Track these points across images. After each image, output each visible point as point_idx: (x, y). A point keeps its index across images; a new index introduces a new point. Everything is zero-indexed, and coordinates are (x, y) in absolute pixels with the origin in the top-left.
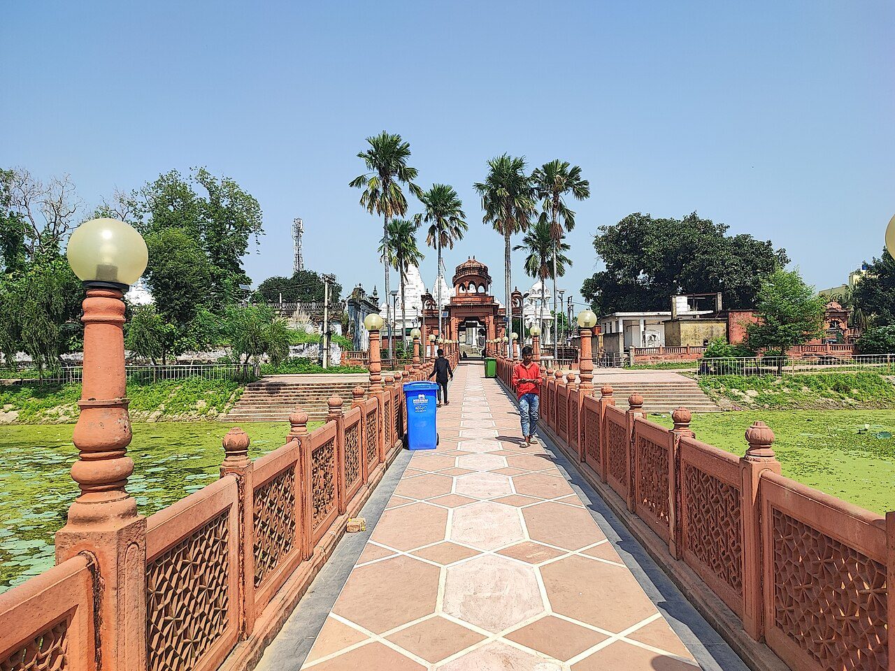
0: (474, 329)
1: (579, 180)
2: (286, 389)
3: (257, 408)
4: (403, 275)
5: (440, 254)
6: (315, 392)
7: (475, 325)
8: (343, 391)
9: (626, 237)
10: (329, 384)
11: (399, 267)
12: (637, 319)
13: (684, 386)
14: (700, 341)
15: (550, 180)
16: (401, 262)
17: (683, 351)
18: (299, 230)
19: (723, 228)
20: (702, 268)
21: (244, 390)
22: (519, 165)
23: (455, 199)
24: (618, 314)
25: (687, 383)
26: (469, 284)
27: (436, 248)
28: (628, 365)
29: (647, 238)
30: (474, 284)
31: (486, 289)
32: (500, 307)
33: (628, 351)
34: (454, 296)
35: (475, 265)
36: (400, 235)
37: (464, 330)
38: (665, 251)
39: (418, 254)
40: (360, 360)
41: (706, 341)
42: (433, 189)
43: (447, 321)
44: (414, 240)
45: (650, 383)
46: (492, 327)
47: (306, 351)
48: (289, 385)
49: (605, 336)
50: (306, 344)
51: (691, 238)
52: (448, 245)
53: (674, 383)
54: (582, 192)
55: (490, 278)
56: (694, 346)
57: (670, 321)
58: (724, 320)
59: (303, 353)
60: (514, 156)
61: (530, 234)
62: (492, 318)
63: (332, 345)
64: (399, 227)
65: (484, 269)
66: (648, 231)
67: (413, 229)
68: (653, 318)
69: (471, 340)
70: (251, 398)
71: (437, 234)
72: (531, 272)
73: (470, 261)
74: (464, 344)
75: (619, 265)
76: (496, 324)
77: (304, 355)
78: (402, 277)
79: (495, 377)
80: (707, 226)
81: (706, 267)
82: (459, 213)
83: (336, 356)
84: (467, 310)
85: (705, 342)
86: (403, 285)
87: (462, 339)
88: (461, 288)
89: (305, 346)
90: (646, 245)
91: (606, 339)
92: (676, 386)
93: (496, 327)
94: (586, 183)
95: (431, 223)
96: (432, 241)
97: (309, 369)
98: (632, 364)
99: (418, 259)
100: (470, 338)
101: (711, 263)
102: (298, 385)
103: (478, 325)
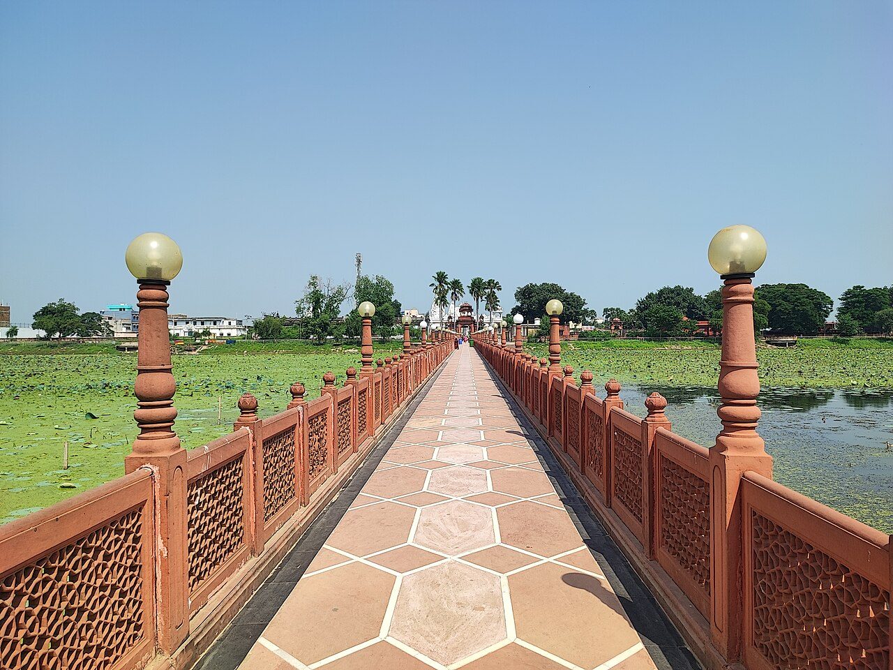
18: (359, 261)
95: (452, 291)
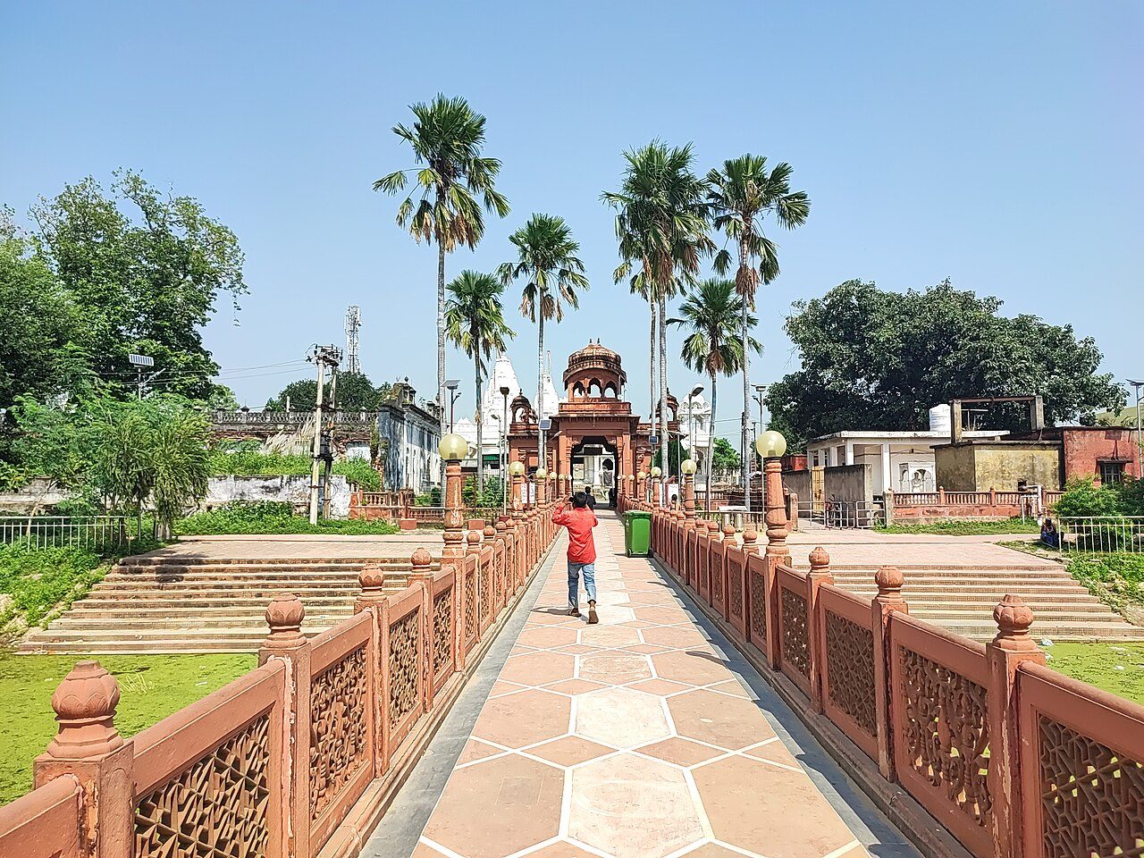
0: (597, 458)
1: (786, 191)
2: (200, 571)
3: (117, 616)
4: (479, 364)
5: (541, 331)
6: (259, 578)
7: (599, 452)
8: (320, 578)
9: (834, 319)
10: (295, 561)
11: (473, 352)
12: (878, 443)
13: (1040, 576)
14: (1012, 482)
15: (737, 189)
16: (477, 343)
17: (982, 499)
19: (993, 303)
20: (973, 362)
21: (110, 574)
22: (680, 160)
23: (568, 238)
24: (845, 434)
25: (1044, 568)
26: (591, 384)
27: (534, 321)
28: (882, 524)
29: (875, 318)
30: (599, 385)
31: (616, 391)
32: (640, 422)
33: (880, 498)
34: (566, 401)
35: (600, 352)
36: (476, 298)
37: (581, 461)
38: (906, 337)
39: (504, 329)
40: (385, 509)
41: (1022, 483)
42: (532, 220)
43: (553, 442)
44: (498, 305)
45: (968, 568)
46: (628, 454)
47: (286, 490)
48: (208, 562)
49: (828, 471)
50: (286, 477)
51: (951, 314)
52: (556, 314)
53: (1016, 568)
54: (794, 211)
55: (623, 374)
56: (1002, 491)
57: (946, 446)
58: (1054, 445)
59: (280, 494)
60: (671, 145)
61: (694, 299)
62: (627, 438)
63: (334, 480)
64: (473, 284)
65: (616, 359)
66: (875, 307)
67: (498, 289)
68: (901, 443)
69: (591, 476)
70: (114, 592)
71: (537, 298)
72: (694, 361)
73: (591, 347)
74: (581, 483)
75: (824, 361)
76: (635, 450)
77: (280, 498)
78: (478, 368)
79: (649, 556)
80: (967, 301)
81: (981, 360)
82: (574, 263)
83: (341, 500)
84: (586, 425)
85: (1020, 484)
86: (479, 381)
87: (578, 474)
88: (577, 390)
89: (285, 481)
90: (874, 327)
91: (831, 476)
92: (1024, 576)
93: (635, 455)
94: (801, 196)
96: (529, 309)
97: (282, 525)
98: (889, 523)
99: (505, 338)
100: (591, 472)
101: (987, 354)
102: (229, 562)
103: (604, 451)
